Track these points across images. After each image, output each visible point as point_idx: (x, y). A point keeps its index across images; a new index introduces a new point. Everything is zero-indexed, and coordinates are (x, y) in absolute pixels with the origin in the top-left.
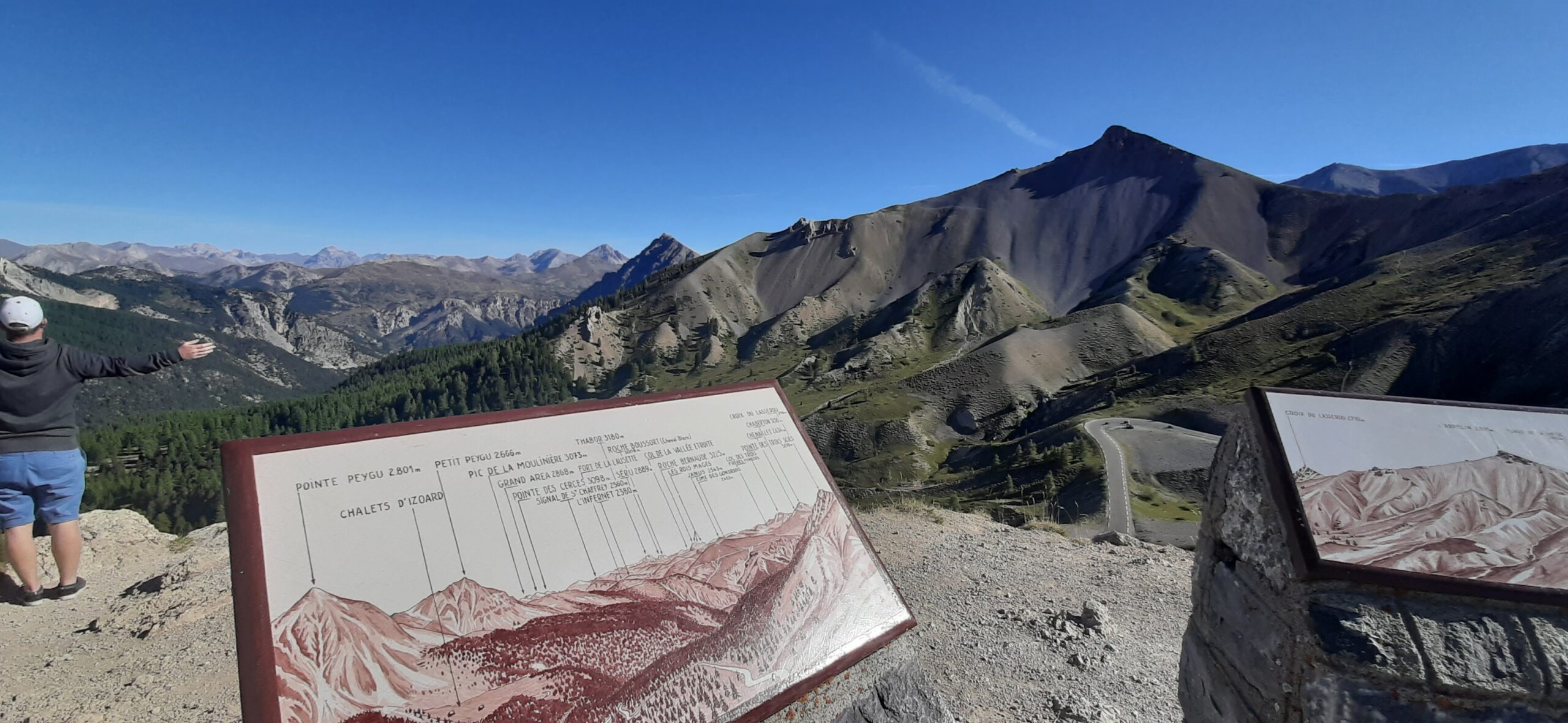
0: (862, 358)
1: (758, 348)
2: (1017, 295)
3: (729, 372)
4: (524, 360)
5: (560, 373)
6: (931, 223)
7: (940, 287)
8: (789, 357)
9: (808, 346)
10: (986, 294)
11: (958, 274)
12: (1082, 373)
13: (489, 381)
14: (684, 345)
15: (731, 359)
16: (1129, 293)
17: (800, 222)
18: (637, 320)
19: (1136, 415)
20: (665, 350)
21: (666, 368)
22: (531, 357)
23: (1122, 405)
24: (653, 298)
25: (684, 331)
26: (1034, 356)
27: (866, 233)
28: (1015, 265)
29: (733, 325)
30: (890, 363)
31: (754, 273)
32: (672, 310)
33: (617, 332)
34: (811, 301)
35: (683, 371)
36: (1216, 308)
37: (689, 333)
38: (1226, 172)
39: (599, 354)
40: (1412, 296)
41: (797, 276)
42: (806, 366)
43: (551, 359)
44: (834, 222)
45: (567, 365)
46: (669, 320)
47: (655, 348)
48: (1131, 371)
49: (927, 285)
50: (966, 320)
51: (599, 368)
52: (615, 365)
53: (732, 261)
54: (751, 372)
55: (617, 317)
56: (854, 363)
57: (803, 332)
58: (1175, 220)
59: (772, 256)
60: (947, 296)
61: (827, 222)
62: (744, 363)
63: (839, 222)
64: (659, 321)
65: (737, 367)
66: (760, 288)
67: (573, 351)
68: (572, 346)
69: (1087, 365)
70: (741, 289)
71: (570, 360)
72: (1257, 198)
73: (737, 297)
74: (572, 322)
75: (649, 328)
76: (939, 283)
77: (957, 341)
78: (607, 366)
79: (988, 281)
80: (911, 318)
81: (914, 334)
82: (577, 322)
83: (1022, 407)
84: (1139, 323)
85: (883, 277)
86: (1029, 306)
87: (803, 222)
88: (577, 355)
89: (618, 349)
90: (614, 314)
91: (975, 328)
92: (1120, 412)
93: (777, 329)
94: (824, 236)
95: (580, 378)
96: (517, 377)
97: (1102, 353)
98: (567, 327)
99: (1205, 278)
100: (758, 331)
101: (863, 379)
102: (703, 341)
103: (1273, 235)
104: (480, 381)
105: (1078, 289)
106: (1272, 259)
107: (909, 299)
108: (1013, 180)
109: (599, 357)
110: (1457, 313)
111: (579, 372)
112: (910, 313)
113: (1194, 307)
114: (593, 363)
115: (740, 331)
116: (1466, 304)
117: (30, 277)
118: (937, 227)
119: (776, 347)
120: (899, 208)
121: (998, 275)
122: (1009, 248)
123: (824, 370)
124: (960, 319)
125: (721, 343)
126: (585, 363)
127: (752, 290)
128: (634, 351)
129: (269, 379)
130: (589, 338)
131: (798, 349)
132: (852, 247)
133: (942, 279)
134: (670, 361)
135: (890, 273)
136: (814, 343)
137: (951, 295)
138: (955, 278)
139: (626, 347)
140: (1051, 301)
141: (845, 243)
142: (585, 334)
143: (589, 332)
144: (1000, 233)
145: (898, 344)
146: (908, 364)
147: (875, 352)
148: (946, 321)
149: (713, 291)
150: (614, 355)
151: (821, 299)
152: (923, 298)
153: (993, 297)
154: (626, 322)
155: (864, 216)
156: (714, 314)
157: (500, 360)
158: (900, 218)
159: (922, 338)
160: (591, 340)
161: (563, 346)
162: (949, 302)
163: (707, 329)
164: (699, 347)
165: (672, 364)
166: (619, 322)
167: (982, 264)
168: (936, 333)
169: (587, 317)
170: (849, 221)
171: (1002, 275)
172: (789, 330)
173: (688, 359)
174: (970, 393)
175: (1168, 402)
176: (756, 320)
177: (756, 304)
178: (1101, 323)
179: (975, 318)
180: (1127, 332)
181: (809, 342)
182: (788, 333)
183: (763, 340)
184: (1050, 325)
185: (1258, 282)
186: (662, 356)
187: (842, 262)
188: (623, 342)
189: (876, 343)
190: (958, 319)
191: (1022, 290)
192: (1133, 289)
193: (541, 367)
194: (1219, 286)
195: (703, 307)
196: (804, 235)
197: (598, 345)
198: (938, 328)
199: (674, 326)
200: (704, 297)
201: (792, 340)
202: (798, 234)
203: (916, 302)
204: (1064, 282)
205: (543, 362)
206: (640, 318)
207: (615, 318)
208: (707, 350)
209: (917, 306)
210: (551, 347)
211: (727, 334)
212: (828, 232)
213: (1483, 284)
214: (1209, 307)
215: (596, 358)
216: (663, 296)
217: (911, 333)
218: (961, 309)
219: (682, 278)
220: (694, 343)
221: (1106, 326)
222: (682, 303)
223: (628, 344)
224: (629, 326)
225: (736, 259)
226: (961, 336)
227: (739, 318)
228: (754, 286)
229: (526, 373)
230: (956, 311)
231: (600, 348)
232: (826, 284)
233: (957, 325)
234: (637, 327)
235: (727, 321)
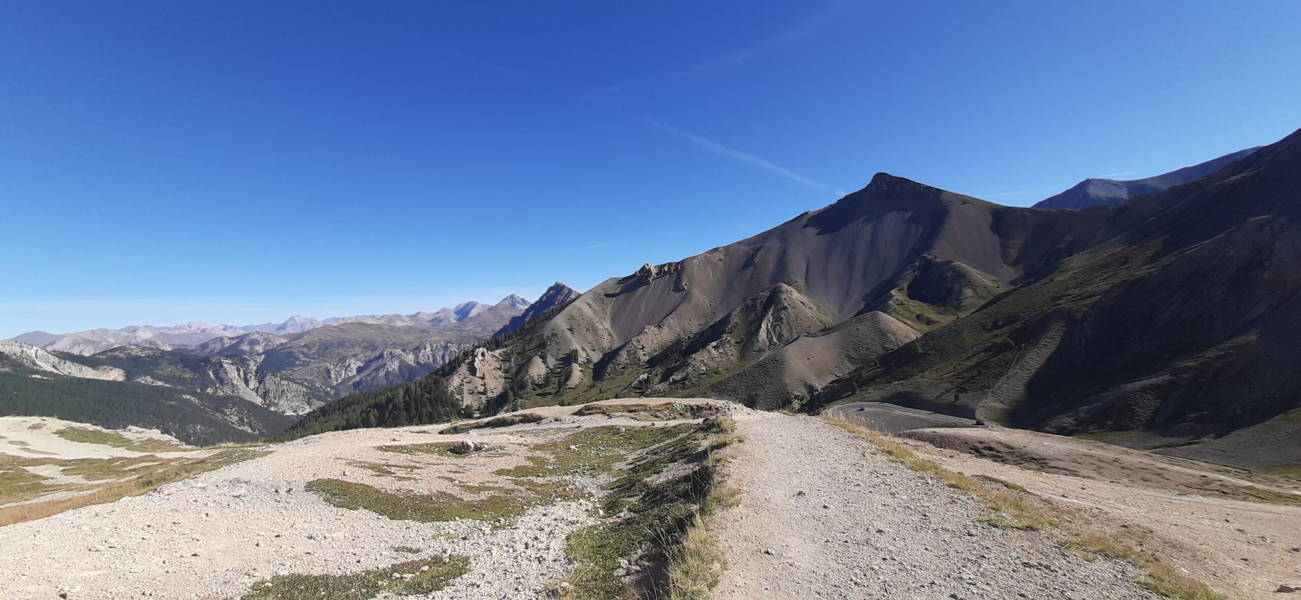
0: (683, 372)
1: (609, 370)
2: (807, 311)
3: (585, 392)
4: (422, 395)
5: (451, 403)
6: (745, 259)
7: (748, 309)
8: (632, 375)
9: (648, 366)
10: (783, 311)
11: (761, 298)
12: (848, 368)
13: (394, 414)
14: (551, 372)
15: (587, 381)
16: (890, 302)
17: (644, 267)
18: (516, 355)
19: (871, 399)
20: (536, 378)
21: (536, 392)
22: (429, 393)
23: (863, 392)
24: (528, 337)
25: (552, 361)
26: (808, 359)
27: (695, 270)
28: (809, 288)
29: (591, 353)
30: (705, 374)
31: (609, 311)
32: (542, 345)
33: (499, 367)
34: (651, 329)
35: (550, 394)
36: (958, 308)
37: (556, 363)
38: (965, 201)
39: (484, 385)
40: (1075, 288)
41: (642, 310)
42: (640, 382)
43: (444, 393)
44: (670, 264)
45: (458, 397)
46: (540, 353)
47: (528, 377)
48: (876, 364)
49: (738, 309)
50: (767, 333)
51: (483, 396)
52: (496, 393)
53: (590, 302)
54: (600, 391)
55: (500, 354)
56: (677, 377)
57: (645, 355)
58: (927, 242)
59: (622, 296)
60: (753, 315)
61: (665, 265)
62: (596, 383)
63: (674, 264)
64: (532, 355)
65: (592, 387)
66: (613, 322)
67: (463, 385)
68: (462, 381)
69: (851, 362)
70: (597, 324)
71: (460, 392)
72: (990, 218)
73: (595, 330)
74: (463, 362)
75: (524, 361)
76: (747, 306)
77: (761, 351)
78: (490, 395)
79: (784, 301)
80: (725, 336)
81: (726, 349)
82: (467, 361)
83: (796, 401)
84: (892, 325)
85: (709, 306)
86: (818, 318)
87: (647, 267)
88: (466, 388)
89: (499, 380)
90: (497, 352)
91: (775, 340)
92: (859, 398)
93: (624, 354)
94: (663, 276)
95: (467, 406)
96: (416, 409)
97: (863, 352)
98: (459, 366)
99: (950, 284)
100: (610, 356)
101: (683, 388)
102: (566, 368)
103: (1004, 247)
104: (387, 415)
105: (856, 301)
106: (1003, 265)
107: (725, 321)
108: (805, 221)
109: (483, 387)
110: (1100, 299)
111: (468, 400)
112: (724, 332)
113: (942, 308)
114: (479, 393)
115: (596, 357)
116: (1106, 292)
117: (56, 360)
118: (749, 262)
119: (623, 368)
120: (721, 249)
121: (793, 295)
122: (805, 273)
123: (655, 383)
124: (763, 334)
125: (580, 369)
126: (472, 393)
127: (607, 324)
128: (512, 380)
129: (240, 428)
130: (476, 373)
131: (640, 369)
132: (684, 284)
133: (750, 302)
134: (539, 386)
135: (713, 301)
136: (653, 362)
137: (756, 315)
138: (759, 300)
139: (506, 378)
140: (836, 313)
141: (678, 281)
142: (473, 370)
143: (476, 368)
144: (797, 264)
145: (713, 358)
146: (720, 373)
147: (693, 366)
148: (752, 336)
149: (575, 327)
150: (495, 385)
151: (659, 327)
152: (735, 319)
153: (789, 314)
154: (506, 358)
155: (694, 258)
156: (576, 345)
157: (404, 397)
158: (722, 257)
159: (732, 351)
160: (478, 375)
161: (456, 381)
162: (754, 321)
163: (570, 358)
164: (563, 373)
165: (541, 388)
166: (501, 358)
167: (781, 287)
168: (744, 346)
169: (474, 356)
170: (683, 261)
171: (796, 295)
172: (633, 354)
173: (554, 383)
174: (758, 392)
175: (897, 386)
176: (610, 348)
177: (610, 335)
178: (864, 328)
179: (775, 331)
180: (882, 333)
181: (648, 362)
182: (632, 356)
183: (613, 364)
184: (825, 333)
185: (990, 284)
186: (533, 383)
187: (677, 295)
188: (504, 374)
189: (694, 359)
190: (761, 334)
191: (812, 306)
192: (895, 298)
193: (436, 400)
194: (960, 290)
195: (567, 341)
196: (647, 277)
197: (483, 378)
198: (746, 342)
199: (544, 358)
200: (568, 333)
201: (636, 361)
202: (642, 277)
203: (729, 323)
204: (847, 295)
205: (437, 396)
206: (518, 354)
207: (498, 355)
208: (568, 376)
209: (730, 326)
210: (445, 383)
211: (586, 361)
212: (666, 273)
213: (1124, 275)
214: (953, 307)
215: (481, 389)
216: (535, 335)
217: (723, 348)
218: (763, 326)
219: (551, 319)
220: (559, 370)
221: (866, 330)
222: (550, 339)
223: (508, 375)
224: (509, 361)
225: (595, 301)
226: (764, 347)
227: (596, 347)
228: (609, 320)
229: (423, 405)
230: (760, 327)
231: (485, 381)
232: (664, 315)
233: (760, 339)
234: (514, 362)
235: (586, 351)
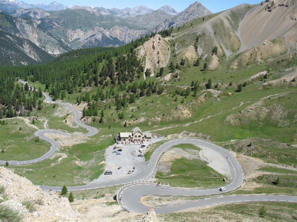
4: (124, 57)
5: (139, 65)
14: (199, 58)
15: (222, 68)
18: (178, 43)
20: (190, 59)
22: (128, 56)
25: (200, 51)
29: (225, 51)
31: (240, 25)
32: (196, 40)
33: (168, 48)
34: (268, 43)
37: (203, 52)
43: (136, 59)
45: (143, 62)
46: (193, 44)
47: (185, 57)
51: (157, 65)
52: (165, 64)
53: (229, 17)
55: (169, 41)
57: (261, 59)
64: (189, 45)
67: (146, 55)
68: (146, 53)
70: (232, 32)
71: (144, 58)
73: (230, 36)
74: (147, 41)
75: (183, 48)
78: (161, 65)
82: (149, 41)
88: (147, 58)
89: (167, 56)
90: (167, 39)
93: (248, 55)
95: (148, 68)
98: (145, 43)
102: (209, 57)
109: (158, 59)
111: (148, 65)
114: (155, 62)
115: (229, 54)
119: (246, 64)
123: (270, 79)
125: (218, 59)
126: (151, 61)
127: (238, 34)
130: (154, 49)
134: (192, 65)
139: (171, 56)
149: (218, 32)
150: (165, 59)
154: (172, 44)
156: (216, 44)
161: (142, 51)
163: (212, 51)
166: (169, 43)
173: (201, 65)
177: (239, 41)
186: (188, 62)
188: (170, 53)
195: (211, 40)
197: (158, 53)
199: (196, 47)
200: (212, 35)
202: (267, 6)
205: (133, 59)
206: (181, 42)
207: (167, 41)
208: (210, 62)
210: (136, 51)
212: (284, 6)
215: (156, 60)
219: (203, 23)
222: (201, 37)
223: (172, 54)
225: (231, 17)
234: (177, 47)
235: (222, 48)
